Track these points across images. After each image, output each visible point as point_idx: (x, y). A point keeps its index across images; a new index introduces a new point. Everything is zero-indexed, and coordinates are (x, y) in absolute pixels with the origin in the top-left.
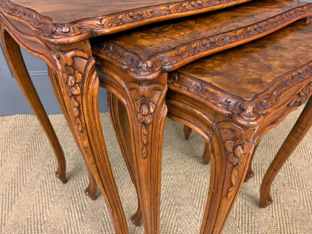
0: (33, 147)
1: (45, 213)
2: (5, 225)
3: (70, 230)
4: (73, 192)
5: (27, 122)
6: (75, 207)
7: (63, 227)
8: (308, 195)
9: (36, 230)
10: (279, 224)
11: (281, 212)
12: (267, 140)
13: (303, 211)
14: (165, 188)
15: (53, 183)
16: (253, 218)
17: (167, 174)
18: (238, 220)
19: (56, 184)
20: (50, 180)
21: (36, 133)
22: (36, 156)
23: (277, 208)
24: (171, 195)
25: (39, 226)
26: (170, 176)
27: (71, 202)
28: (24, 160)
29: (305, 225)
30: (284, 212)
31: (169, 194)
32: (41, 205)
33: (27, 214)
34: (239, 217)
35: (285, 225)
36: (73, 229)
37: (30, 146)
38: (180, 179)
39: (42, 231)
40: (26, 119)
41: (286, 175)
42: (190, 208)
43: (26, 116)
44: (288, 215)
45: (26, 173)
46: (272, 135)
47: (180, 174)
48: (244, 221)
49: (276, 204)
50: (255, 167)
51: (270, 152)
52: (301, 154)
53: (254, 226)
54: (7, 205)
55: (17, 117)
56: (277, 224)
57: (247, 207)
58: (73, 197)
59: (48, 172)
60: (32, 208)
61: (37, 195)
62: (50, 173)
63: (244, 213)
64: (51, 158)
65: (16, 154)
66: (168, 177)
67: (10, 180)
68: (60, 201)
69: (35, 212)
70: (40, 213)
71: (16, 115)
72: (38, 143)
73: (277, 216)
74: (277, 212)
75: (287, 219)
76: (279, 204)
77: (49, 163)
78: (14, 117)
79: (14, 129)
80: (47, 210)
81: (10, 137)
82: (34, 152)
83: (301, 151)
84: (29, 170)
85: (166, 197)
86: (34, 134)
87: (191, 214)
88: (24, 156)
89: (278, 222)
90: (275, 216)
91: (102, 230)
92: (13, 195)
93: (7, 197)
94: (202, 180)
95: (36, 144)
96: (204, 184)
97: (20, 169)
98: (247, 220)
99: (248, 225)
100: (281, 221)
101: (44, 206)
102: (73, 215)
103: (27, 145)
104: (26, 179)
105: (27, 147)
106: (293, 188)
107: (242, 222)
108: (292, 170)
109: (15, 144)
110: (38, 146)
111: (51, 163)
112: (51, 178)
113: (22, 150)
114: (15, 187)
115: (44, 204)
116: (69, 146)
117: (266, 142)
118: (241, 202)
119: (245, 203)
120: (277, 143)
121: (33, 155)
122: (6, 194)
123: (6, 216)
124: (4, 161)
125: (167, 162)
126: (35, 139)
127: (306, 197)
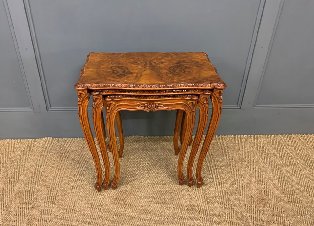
0: (61, 163)
1: (76, 206)
2: (52, 212)
3: (93, 216)
4: (93, 193)
5: (54, 144)
6: (95, 203)
7: (89, 215)
8: (250, 200)
9: (72, 215)
10: (226, 216)
11: (230, 210)
12: (230, 162)
13: (244, 210)
14: (155, 192)
15: (79, 188)
16: (211, 212)
17: (157, 184)
18: (201, 213)
19: (81, 188)
20: (77, 186)
21: (62, 152)
22: (64, 169)
23: (227, 207)
24: (158, 197)
25: (74, 213)
26: (158, 185)
27: (92, 200)
28: (56, 172)
29: (243, 218)
30: (232, 210)
31: (157, 196)
32: (73, 201)
33: (65, 206)
34: (202, 212)
35: (230, 217)
36: (96, 216)
37: (59, 162)
38: (165, 187)
39: (76, 216)
40: (53, 141)
41: (238, 186)
42: (170, 205)
43: (52, 139)
44: (233, 211)
45: (59, 180)
46: (234, 158)
47: (165, 184)
48: (204, 214)
49: (227, 205)
50: (218, 181)
51: (230, 171)
52: (252, 173)
53: (211, 217)
54: (51, 200)
55: (46, 139)
56: (225, 217)
57: (208, 206)
58: (93, 197)
59: (75, 181)
60: (67, 203)
61: (69, 195)
62: (76, 181)
63: (205, 209)
64: (75, 171)
65: (51, 167)
66: (157, 185)
67: (50, 185)
68: (85, 199)
69: (70, 205)
70: (73, 206)
71: (45, 138)
72: (64, 159)
73: (227, 212)
74: (227, 209)
75: (233, 214)
76: (229, 205)
77: (75, 174)
78: (43, 139)
79: (45, 149)
80: (78, 204)
81: (43, 155)
82: (63, 166)
83: (252, 171)
84: (62, 179)
85: (155, 199)
86: (61, 153)
87: (171, 209)
88: (56, 169)
89: (226, 215)
90: (225, 212)
91: (114, 217)
92: (54, 194)
93: (50, 195)
94: (180, 188)
95: (63, 161)
96: (181, 191)
97: (55, 178)
98: (206, 214)
99: (207, 216)
100: (228, 215)
101: (75, 201)
102: (95, 208)
103: (57, 161)
104: (60, 185)
105: (57, 162)
106: (241, 195)
107: (203, 215)
108: (243, 183)
109: (48, 160)
110: (65, 161)
111: (76, 174)
112: (77, 184)
113: (54, 164)
114: (54, 189)
115: (75, 200)
116: (87, 162)
117: (228, 164)
118: (204, 203)
119: (207, 204)
120: (237, 164)
121: (62, 168)
122: (49, 194)
123: (52, 207)
124: (43, 172)
125: (157, 176)
126: (62, 156)
127: (248, 201)
